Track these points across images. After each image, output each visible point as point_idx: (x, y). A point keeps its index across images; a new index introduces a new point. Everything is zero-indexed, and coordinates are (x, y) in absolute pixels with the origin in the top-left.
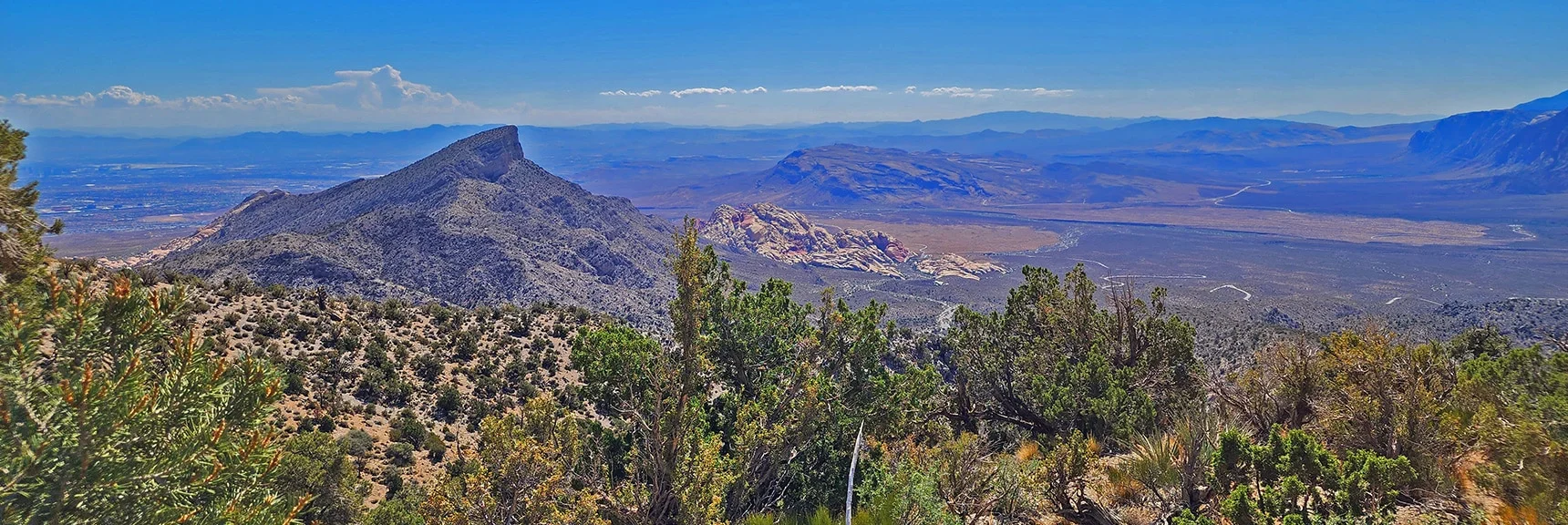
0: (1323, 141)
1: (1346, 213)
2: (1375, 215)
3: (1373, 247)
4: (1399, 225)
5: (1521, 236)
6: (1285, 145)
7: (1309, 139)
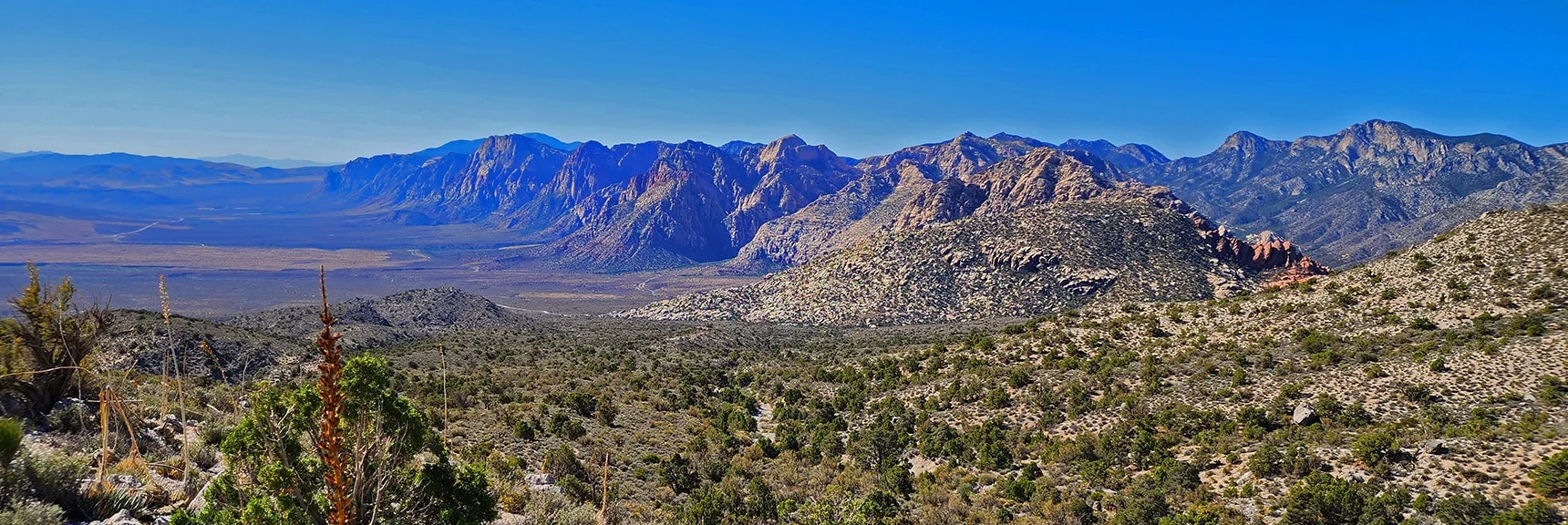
0: (242, 181)
1: (262, 245)
2: (290, 247)
3: (286, 274)
4: (313, 252)
5: (418, 258)
6: (200, 183)
7: (226, 178)
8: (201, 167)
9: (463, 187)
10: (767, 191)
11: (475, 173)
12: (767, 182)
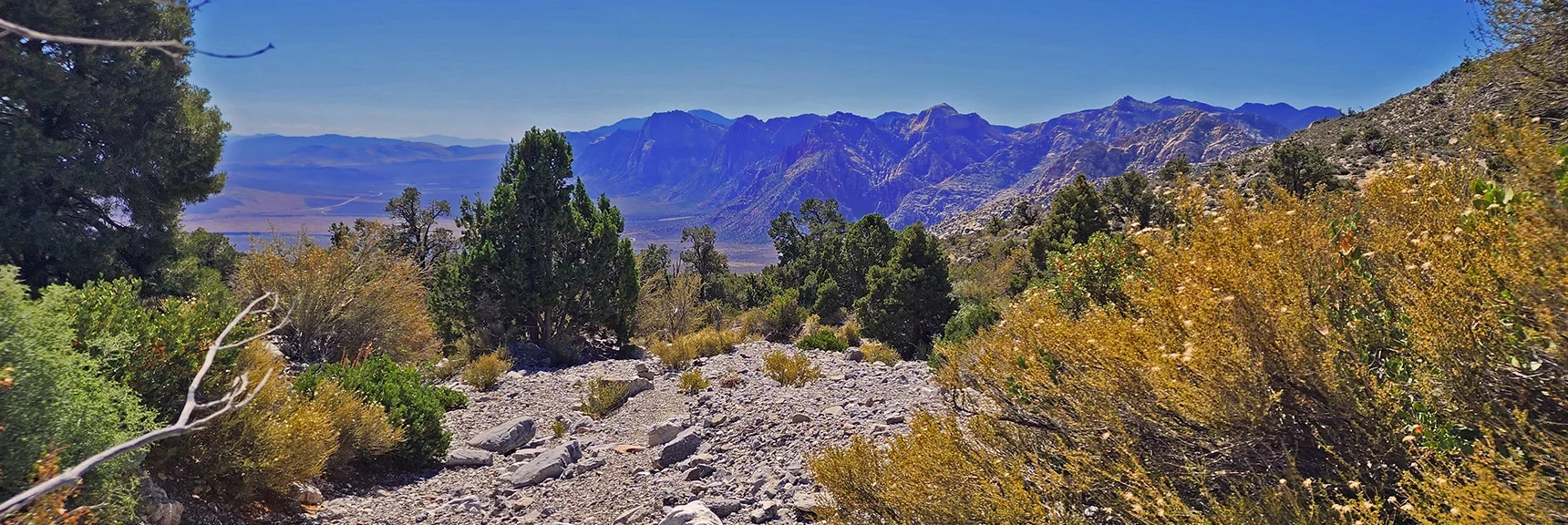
0: (434, 158)
6: (400, 161)
7: (421, 156)
8: (401, 147)
9: (629, 163)
10: (914, 162)
11: (640, 151)
12: (915, 152)
